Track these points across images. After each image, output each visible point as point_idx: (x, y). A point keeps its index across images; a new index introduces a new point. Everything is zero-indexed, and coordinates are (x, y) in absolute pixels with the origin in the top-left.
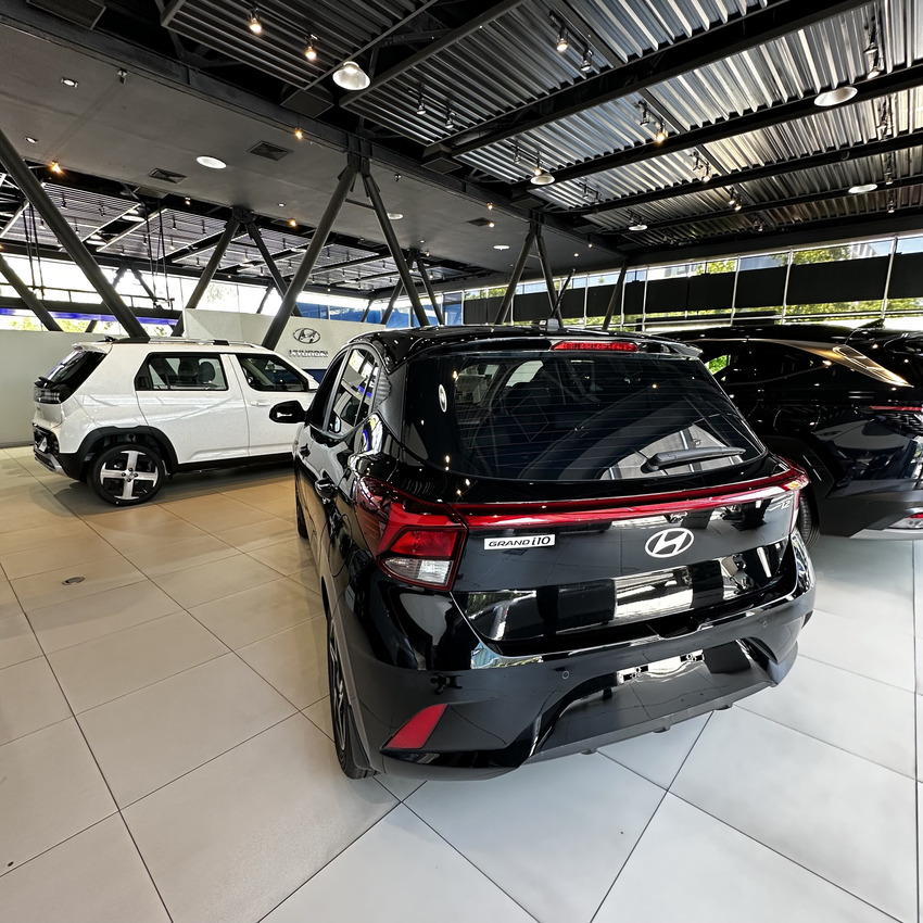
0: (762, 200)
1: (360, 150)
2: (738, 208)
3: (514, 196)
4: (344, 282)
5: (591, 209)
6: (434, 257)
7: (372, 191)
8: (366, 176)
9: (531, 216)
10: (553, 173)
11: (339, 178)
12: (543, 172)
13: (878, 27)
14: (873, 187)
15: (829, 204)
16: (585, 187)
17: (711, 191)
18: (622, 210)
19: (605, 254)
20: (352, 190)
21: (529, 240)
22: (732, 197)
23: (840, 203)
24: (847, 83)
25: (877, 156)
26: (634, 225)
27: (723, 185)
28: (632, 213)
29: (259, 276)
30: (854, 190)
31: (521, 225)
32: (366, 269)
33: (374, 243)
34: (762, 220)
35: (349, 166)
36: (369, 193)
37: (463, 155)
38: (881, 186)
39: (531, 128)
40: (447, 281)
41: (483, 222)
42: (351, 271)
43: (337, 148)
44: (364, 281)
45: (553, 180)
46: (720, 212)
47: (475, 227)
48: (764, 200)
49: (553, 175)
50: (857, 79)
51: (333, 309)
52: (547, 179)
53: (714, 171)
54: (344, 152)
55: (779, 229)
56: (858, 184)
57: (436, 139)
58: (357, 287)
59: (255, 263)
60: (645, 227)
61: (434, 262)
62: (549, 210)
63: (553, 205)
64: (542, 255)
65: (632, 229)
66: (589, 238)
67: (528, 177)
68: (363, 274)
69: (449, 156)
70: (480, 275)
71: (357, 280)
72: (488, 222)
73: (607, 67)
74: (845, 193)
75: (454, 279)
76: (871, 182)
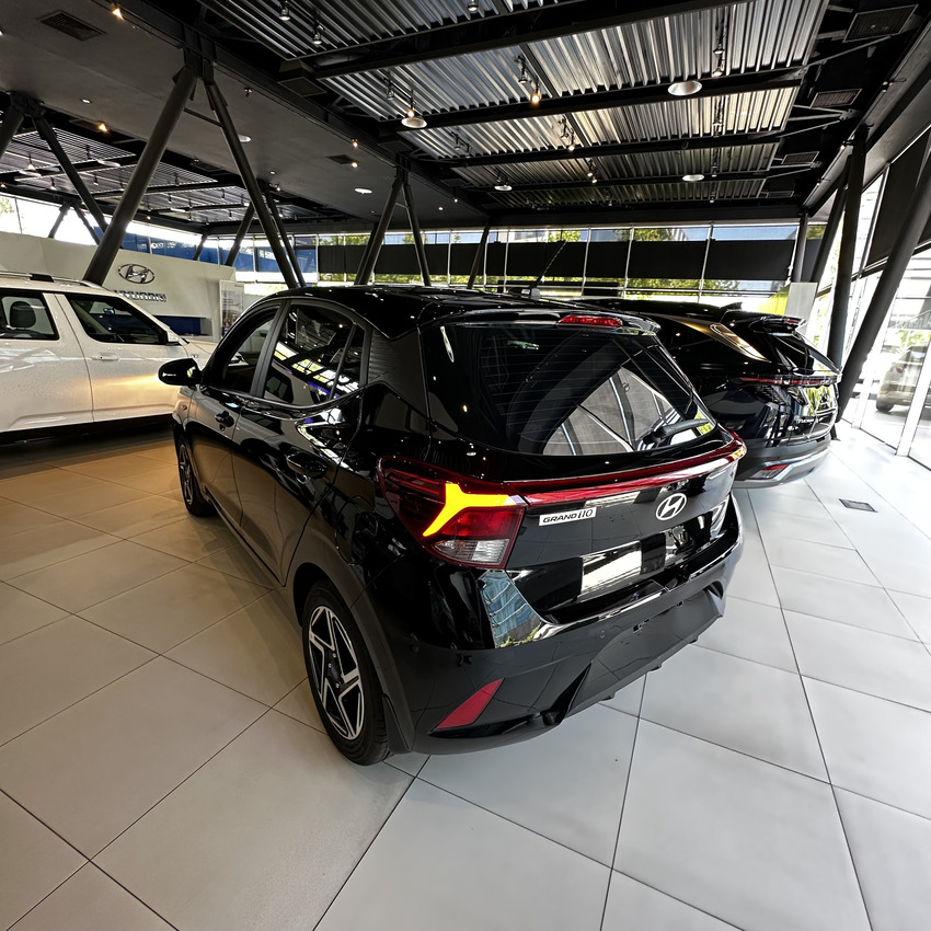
0: (614, 176)
1: (200, 49)
2: (594, 181)
3: (382, 135)
4: (169, 210)
5: (460, 161)
6: (286, 193)
7: (217, 103)
8: (209, 83)
9: (397, 161)
10: (426, 116)
11: (175, 79)
12: (416, 114)
13: (725, 30)
14: (701, 177)
15: (666, 187)
16: (457, 138)
17: (572, 161)
18: (490, 168)
19: (470, 211)
20: (192, 98)
21: (396, 187)
22: (590, 170)
23: (674, 187)
24: (695, 77)
25: (707, 150)
26: (500, 185)
27: (583, 157)
28: (499, 172)
29: (48, 190)
30: (687, 178)
31: (387, 168)
32: (200, 197)
33: (211, 167)
34: (612, 195)
35: (186, 66)
36: (214, 106)
37: (329, 79)
38: (708, 177)
39: (408, 62)
40: (298, 221)
41: (345, 160)
42: (179, 197)
43: (171, 40)
44: (196, 212)
45: (425, 124)
46: (578, 182)
47: (335, 165)
48: (616, 177)
49: (426, 119)
50: (704, 75)
51: (155, 241)
52: (419, 123)
53: (578, 141)
54: (179, 47)
55: (624, 205)
56: (690, 173)
57: (299, 54)
58: (186, 218)
59: (43, 172)
60: (510, 188)
61: (286, 199)
62: (416, 156)
63: (422, 151)
64: (409, 205)
65: (498, 188)
66: (455, 192)
67: (399, 116)
68: (196, 203)
69: (312, 77)
70: (336, 219)
71: (187, 209)
72: (351, 161)
73: (492, 12)
74: (680, 179)
75: (306, 221)
76: (700, 173)
